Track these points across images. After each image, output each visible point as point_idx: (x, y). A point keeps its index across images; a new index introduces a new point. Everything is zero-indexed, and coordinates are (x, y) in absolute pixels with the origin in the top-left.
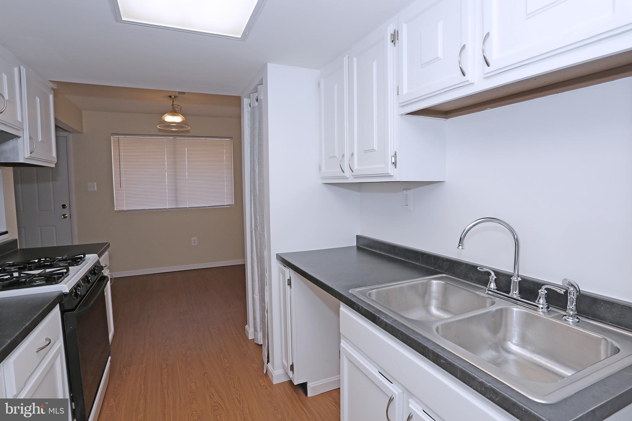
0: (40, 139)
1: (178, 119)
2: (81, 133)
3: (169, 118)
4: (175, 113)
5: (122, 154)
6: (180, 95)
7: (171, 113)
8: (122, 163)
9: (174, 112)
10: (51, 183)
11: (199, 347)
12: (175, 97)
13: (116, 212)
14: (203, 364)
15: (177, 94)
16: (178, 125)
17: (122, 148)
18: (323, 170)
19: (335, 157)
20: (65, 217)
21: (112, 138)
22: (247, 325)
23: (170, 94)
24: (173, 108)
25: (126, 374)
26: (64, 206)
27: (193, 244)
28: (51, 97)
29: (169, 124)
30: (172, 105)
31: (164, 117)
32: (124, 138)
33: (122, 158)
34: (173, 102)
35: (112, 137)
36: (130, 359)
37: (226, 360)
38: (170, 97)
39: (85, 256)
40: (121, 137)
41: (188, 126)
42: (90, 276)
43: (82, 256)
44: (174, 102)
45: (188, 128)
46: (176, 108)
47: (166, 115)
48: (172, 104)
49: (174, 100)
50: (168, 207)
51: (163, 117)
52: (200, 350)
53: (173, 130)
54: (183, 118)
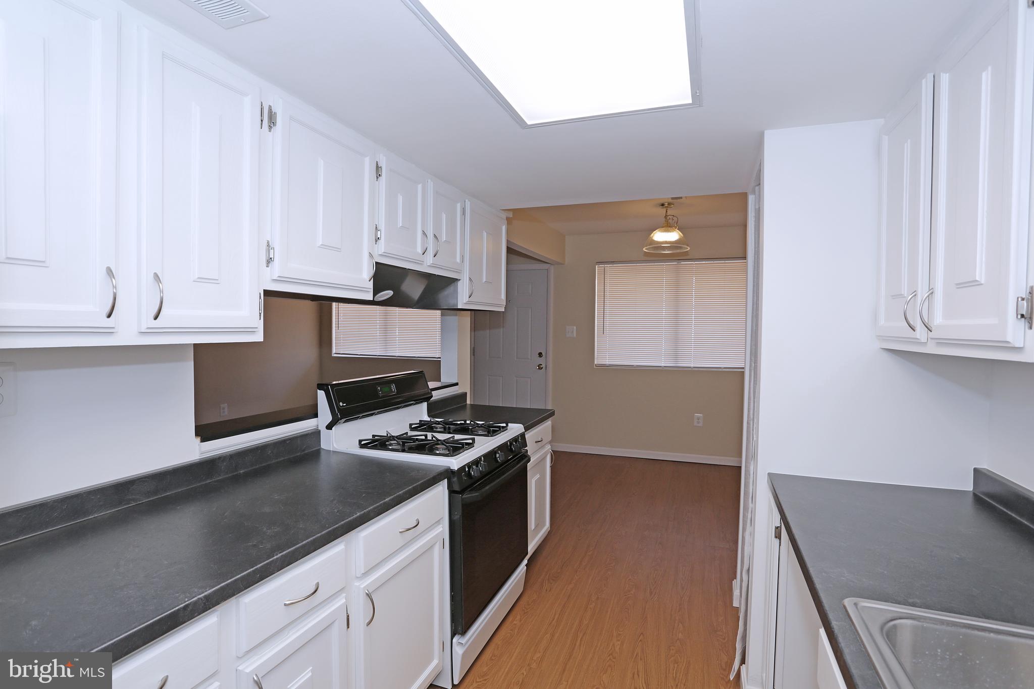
0: (484, 280)
1: (673, 236)
2: (562, 264)
3: (660, 236)
4: (669, 228)
5: (608, 288)
6: (675, 201)
7: (664, 228)
8: (607, 302)
9: (668, 226)
10: (502, 329)
11: (651, 589)
12: (669, 204)
13: (596, 366)
14: (646, 617)
15: (670, 201)
16: (674, 245)
17: (607, 281)
18: (882, 322)
19: (901, 296)
20: (540, 368)
21: (597, 268)
22: (735, 580)
23: (662, 202)
24: (667, 221)
25: (546, 590)
26: (540, 355)
27: (695, 424)
28: (504, 228)
29: (659, 246)
30: (665, 217)
31: (653, 236)
32: (611, 267)
33: (607, 294)
34: (666, 212)
35: (597, 266)
36: (559, 571)
37: (680, 625)
38: (663, 205)
39: (507, 425)
40: (607, 267)
41: (688, 246)
42: (498, 453)
43: (504, 425)
44: (668, 211)
45: (687, 248)
46: (670, 221)
47: (656, 231)
48: (665, 215)
49: (668, 208)
50: (663, 365)
51: (652, 234)
52: (651, 593)
53: (665, 253)
54: (680, 235)
